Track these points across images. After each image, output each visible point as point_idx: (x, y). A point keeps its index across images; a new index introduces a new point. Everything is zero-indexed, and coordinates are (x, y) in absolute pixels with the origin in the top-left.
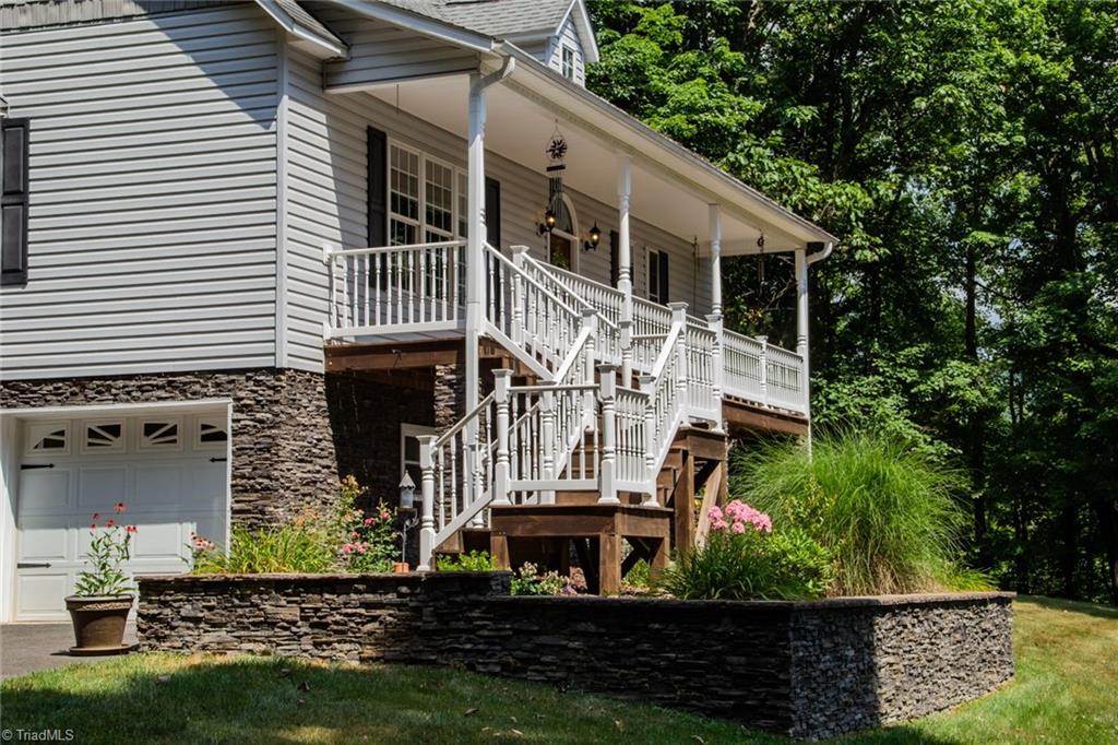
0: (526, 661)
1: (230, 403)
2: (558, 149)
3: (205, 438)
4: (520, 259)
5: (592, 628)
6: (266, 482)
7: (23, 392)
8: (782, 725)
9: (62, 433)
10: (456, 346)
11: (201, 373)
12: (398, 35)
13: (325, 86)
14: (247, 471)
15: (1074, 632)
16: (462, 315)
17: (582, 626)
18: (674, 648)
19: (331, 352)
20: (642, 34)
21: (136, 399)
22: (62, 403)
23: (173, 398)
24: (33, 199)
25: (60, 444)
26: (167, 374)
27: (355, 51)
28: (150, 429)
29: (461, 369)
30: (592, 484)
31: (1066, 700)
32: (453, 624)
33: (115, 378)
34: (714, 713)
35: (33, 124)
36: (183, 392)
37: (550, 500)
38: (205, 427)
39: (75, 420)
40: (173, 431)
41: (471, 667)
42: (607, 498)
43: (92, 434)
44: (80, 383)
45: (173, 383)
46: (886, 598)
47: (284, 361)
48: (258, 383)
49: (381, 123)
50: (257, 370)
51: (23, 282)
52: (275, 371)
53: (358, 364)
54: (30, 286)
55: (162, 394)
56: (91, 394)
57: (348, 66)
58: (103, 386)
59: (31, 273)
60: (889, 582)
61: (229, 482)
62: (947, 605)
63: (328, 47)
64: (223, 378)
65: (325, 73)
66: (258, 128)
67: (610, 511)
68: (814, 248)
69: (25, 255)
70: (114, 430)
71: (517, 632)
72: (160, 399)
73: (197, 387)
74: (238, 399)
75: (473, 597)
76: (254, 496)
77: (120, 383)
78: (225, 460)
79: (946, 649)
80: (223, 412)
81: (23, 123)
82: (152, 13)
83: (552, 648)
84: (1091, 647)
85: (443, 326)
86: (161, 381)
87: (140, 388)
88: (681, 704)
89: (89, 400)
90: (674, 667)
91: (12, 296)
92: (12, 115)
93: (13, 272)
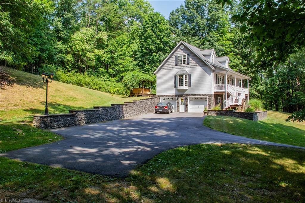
2: (231, 75)
3: (205, 99)
4: (229, 85)
6: (210, 102)
7: (191, 95)
8: (253, 120)
10: (225, 92)
11: (205, 94)
12: (222, 69)
13: (214, 72)
15: (271, 113)
16: (225, 90)
19: (214, 92)
20: (230, 55)
24: (191, 81)
25: (193, 99)
27: (217, 69)
28: (200, 98)
29: (225, 94)
30: (237, 104)
31: (271, 119)
34: (248, 119)
37: (233, 105)
39: (194, 97)
40: (202, 98)
41: (232, 116)
42: (239, 105)
44: (195, 95)
45: (203, 95)
46: (258, 112)
47: (212, 93)
48: (209, 95)
49: (217, 74)
52: (211, 94)
53: (217, 93)
58: (197, 95)
60: (258, 110)
62: (262, 112)
63: (214, 69)
64: (207, 95)
65: (214, 71)
66: (209, 76)
67: (239, 106)
68: (249, 79)
70: (197, 98)
71: (235, 114)
75: (232, 112)
77: (199, 95)
78: (207, 101)
79: (262, 115)
80: (207, 97)
81: (190, 75)
82: (200, 67)
83: (237, 115)
84: (273, 115)
85: (224, 90)
88: (246, 119)
91: (190, 88)
92: (190, 74)
93: (190, 86)
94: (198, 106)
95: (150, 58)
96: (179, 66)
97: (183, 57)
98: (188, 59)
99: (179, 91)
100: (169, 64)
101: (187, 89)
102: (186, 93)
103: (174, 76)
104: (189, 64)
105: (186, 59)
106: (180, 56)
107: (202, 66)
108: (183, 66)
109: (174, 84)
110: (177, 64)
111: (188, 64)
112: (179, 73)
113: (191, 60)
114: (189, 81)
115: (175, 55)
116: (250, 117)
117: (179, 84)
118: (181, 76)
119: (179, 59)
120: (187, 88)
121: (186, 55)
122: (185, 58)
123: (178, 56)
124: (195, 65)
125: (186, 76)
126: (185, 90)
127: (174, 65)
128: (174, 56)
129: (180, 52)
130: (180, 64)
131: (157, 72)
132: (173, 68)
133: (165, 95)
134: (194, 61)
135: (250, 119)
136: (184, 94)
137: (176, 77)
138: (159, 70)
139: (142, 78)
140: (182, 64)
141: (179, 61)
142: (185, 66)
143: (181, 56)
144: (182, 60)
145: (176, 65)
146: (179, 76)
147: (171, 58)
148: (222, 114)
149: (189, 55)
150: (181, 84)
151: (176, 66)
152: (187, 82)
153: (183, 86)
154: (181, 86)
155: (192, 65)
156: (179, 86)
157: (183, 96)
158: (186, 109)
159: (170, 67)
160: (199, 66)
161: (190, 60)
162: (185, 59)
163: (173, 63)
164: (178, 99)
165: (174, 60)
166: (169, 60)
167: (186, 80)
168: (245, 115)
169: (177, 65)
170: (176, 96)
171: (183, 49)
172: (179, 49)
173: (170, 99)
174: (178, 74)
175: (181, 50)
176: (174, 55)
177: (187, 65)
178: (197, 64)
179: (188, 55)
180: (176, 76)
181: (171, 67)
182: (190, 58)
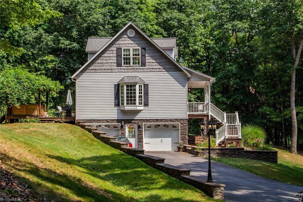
0: (249, 157)
1: (180, 123)
3: (173, 127)
5: (256, 154)
6: (185, 133)
7: (148, 121)
9: (151, 126)
11: (175, 119)
12: (202, 77)
13: (188, 81)
14: (183, 132)
17: (255, 154)
18: (265, 156)
19: (188, 116)
21: (166, 122)
22: (154, 122)
23: (171, 122)
24: (149, 95)
25: (151, 127)
26: (170, 119)
27: (192, 77)
28: (164, 126)
32: (240, 153)
33: (162, 119)
34: (270, 162)
35: (149, 85)
36: (173, 121)
38: (173, 126)
40: (168, 126)
41: (242, 158)
43: (155, 126)
44: (157, 120)
45: (171, 120)
48: (184, 121)
50: (184, 119)
51: (148, 106)
53: (193, 118)
54: (149, 106)
55: (169, 121)
56: (159, 121)
57: (191, 78)
59: (149, 105)
61: (180, 133)
63: (190, 76)
64: (179, 120)
65: (188, 79)
66: (183, 88)
69: (148, 102)
70: (159, 126)
71: (247, 154)
72: (169, 122)
73: (175, 121)
74: (181, 123)
75: (242, 151)
76: (184, 135)
77: (163, 120)
78: (179, 130)
80: (178, 124)
81: (148, 85)
82: (167, 71)
83: (251, 156)
86: (169, 120)
87: (166, 121)
88: (266, 161)
89: (158, 122)
90: (265, 158)
91: (146, 108)
92: (146, 83)
93: (146, 105)
94: (160, 139)
95: (6, 35)
96: (124, 68)
97: (133, 51)
98: (143, 56)
99: (124, 112)
100: (104, 61)
101: (142, 110)
102: (139, 117)
103: (115, 85)
104: (145, 66)
105: (138, 55)
106: (127, 50)
107: (168, 69)
108: (133, 67)
109: (116, 99)
110: (121, 64)
111: (144, 64)
112: (126, 80)
113: (149, 59)
114: (144, 96)
115: (117, 46)
116: (272, 159)
117: (127, 100)
118: (131, 86)
119: (124, 55)
120: (141, 108)
121: (140, 48)
122: (137, 53)
123: (123, 48)
124: (157, 67)
125: (139, 87)
126: (138, 112)
127: (115, 65)
128: (114, 48)
129: (127, 42)
130: (127, 64)
131: (78, 76)
132: (113, 71)
133: (94, 120)
134: (154, 61)
135: (272, 162)
136: (135, 118)
137: (118, 87)
138: (82, 72)
139: (42, 85)
140: (132, 64)
141: (124, 58)
142: (137, 67)
143: (129, 50)
144: (131, 56)
145: (119, 64)
146: (127, 86)
147: (108, 52)
148: (227, 154)
149: (145, 49)
150: (131, 100)
151: (119, 68)
152: (141, 96)
153: (135, 104)
154: (131, 104)
155: (151, 67)
156: (127, 104)
157: (133, 121)
158: (138, 144)
159: (105, 68)
160: (164, 70)
161: (147, 58)
162: (136, 55)
163: (112, 61)
164: (122, 127)
165: (115, 55)
166: (104, 55)
167: (139, 94)
168: (264, 155)
169: (121, 66)
170: (119, 121)
171: (133, 37)
172: (125, 36)
173: (103, 128)
174: (125, 83)
175: (129, 37)
176: (115, 46)
177: (141, 67)
178: (160, 65)
179: (142, 48)
180: (118, 85)
181: (109, 68)
182: (146, 55)
